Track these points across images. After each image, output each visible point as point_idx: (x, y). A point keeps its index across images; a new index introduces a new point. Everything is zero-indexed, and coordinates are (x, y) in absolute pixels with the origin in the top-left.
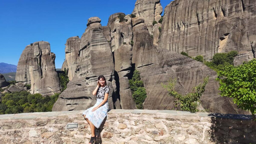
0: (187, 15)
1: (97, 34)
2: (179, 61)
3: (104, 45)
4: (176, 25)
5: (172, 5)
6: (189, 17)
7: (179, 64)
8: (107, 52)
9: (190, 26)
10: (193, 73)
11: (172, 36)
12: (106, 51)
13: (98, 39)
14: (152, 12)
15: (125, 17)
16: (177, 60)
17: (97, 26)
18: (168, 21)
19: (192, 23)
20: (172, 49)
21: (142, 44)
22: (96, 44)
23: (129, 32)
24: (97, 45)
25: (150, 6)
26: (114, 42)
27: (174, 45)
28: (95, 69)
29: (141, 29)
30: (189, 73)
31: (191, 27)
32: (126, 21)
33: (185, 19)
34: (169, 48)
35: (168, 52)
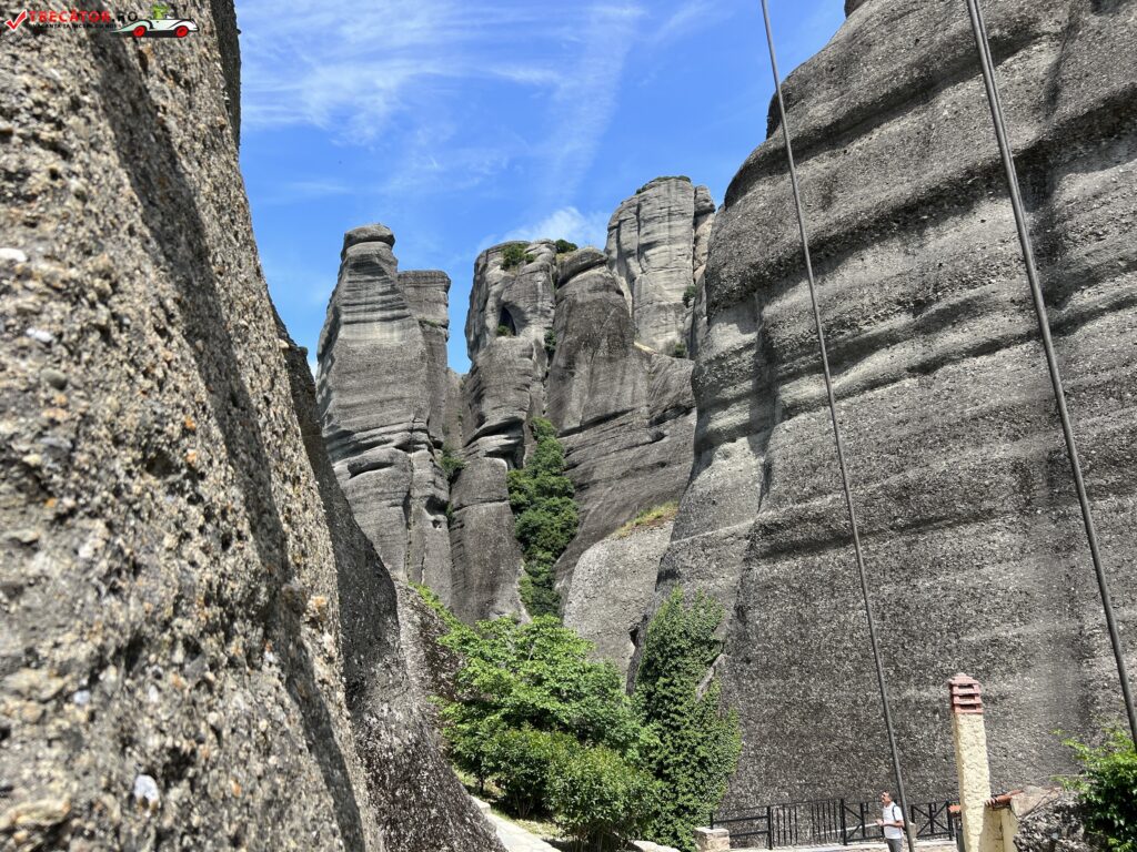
1: (368, 278)
3: (396, 324)
8: (404, 348)
12: (401, 343)
13: (370, 299)
14: (679, 253)
15: (526, 250)
17: (370, 251)
21: (587, 341)
22: (362, 316)
23: (537, 301)
24: (364, 322)
25: (670, 227)
28: (346, 407)
29: (590, 287)
32: (529, 262)
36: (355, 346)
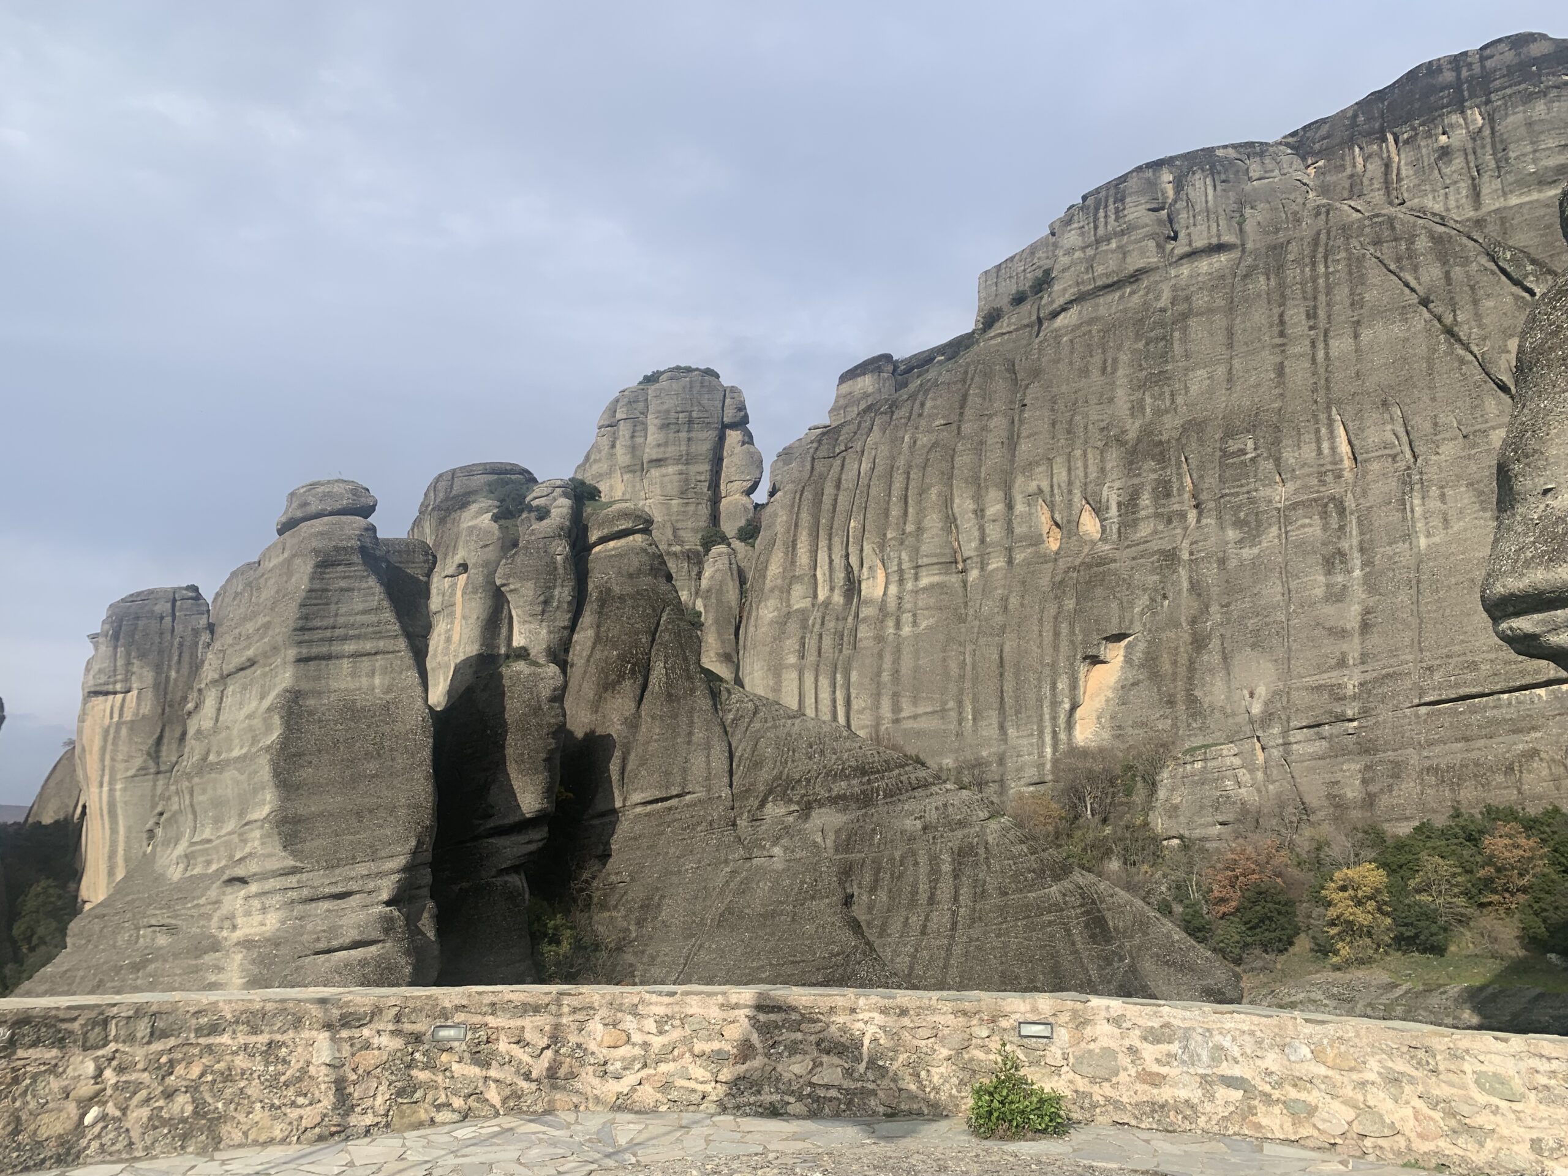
0: (895, 512)
1: (343, 584)
2: (854, 782)
3: (380, 662)
4: (838, 561)
5: (817, 449)
6: (910, 528)
7: (855, 798)
8: (392, 707)
9: (916, 578)
10: (934, 860)
11: (813, 625)
12: (388, 697)
13: (341, 620)
14: (699, 478)
15: (534, 494)
16: (842, 775)
17: (350, 538)
18: (795, 535)
19: (926, 560)
20: (816, 702)
21: (634, 665)
22: (324, 649)
23: (555, 587)
24: (329, 657)
25: (689, 439)
26: (448, 640)
27: (824, 683)
28: (297, 820)
29: (631, 570)
30: (910, 861)
31: (924, 581)
32: (541, 519)
33: (889, 536)
34: (797, 699)
35: (789, 722)
36: (311, 702)
